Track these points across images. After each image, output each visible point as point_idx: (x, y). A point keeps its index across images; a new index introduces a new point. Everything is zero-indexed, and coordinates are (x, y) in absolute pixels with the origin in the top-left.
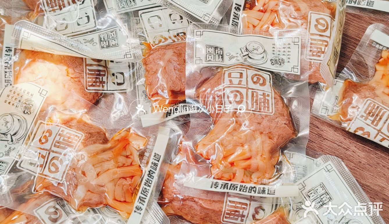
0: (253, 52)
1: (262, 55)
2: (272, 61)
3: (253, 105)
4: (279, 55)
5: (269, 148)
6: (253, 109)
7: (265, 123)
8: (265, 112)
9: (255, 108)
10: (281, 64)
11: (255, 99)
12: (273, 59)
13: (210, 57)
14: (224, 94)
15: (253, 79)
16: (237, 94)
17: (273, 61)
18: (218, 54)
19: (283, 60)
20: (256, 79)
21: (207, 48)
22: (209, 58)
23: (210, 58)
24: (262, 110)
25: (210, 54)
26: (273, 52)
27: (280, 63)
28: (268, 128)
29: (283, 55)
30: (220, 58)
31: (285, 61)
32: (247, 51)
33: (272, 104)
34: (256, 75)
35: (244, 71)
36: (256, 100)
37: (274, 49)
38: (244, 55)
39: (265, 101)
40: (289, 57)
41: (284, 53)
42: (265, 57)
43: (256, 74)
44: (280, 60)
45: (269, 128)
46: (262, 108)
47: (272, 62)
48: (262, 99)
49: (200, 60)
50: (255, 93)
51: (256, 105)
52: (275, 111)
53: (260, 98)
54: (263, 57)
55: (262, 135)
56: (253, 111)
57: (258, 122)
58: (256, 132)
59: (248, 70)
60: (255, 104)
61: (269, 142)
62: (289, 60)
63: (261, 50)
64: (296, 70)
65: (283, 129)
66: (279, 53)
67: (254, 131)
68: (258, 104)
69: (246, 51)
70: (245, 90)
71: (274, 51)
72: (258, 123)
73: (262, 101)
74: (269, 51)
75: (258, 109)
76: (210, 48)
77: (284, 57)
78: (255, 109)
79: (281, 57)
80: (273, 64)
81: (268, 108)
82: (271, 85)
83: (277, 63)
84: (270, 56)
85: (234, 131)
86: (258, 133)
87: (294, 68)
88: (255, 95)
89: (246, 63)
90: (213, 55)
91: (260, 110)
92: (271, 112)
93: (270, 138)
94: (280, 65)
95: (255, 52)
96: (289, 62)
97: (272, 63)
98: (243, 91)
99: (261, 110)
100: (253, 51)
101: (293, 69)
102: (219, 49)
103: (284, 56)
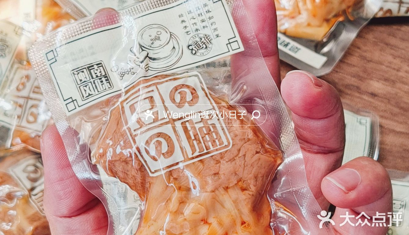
0: (152, 46)
1: (170, 46)
2: (190, 48)
3: (192, 146)
4: (197, 30)
5: (249, 206)
6: (197, 154)
7: (225, 167)
8: (217, 150)
9: (198, 150)
10: (208, 45)
11: (191, 134)
12: (190, 43)
13: (87, 89)
14: (138, 149)
15: (174, 99)
16: (160, 139)
17: (193, 47)
18: (97, 76)
19: (206, 36)
20: (179, 95)
21: (76, 76)
22: (85, 91)
23: (88, 91)
24: (212, 148)
25: (84, 83)
26: (187, 30)
27: (204, 46)
28: (234, 174)
29: (204, 27)
30: (105, 82)
31: (212, 37)
32: (143, 50)
33: (223, 129)
34: (176, 89)
35: (153, 91)
36: (195, 136)
37: (184, 24)
38: (141, 60)
39: (210, 130)
40: (214, 27)
41: (204, 24)
42: (176, 47)
43: (176, 87)
44: (203, 39)
45: (236, 174)
46: (210, 144)
47: (192, 50)
48: (204, 129)
49: (73, 101)
50: (187, 124)
51: (198, 144)
52: (233, 139)
53: (199, 129)
54: (174, 48)
55: (229, 190)
56: (197, 157)
57: (214, 172)
58: (217, 192)
59: (158, 86)
60: (195, 142)
61: (244, 197)
62: (216, 33)
63: (165, 37)
64: (235, 46)
65: (257, 164)
66: (196, 27)
67: (213, 191)
68: (200, 142)
69: (141, 50)
70: (170, 126)
71: (186, 27)
72: (215, 174)
73: (205, 132)
74: (178, 31)
75: (204, 150)
76: (81, 73)
77: (207, 31)
78: (199, 152)
79: (202, 33)
80: (194, 52)
81: (220, 139)
82: (206, 94)
83: (199, 47)
84: (184, 41)
85: (182, 204)
86: (222, 191)
87: (230, 43)
88: (189, 128)
89: (150, 73)
90: (90, 84)
91: (207, 150)
92: (227, 144)
93: (243, 190)
94: (206, 48)
95: (157, 43)
96: (217, 36)
97: (192, 53)
98: (168, 130)
99: (210, 148)
100: (153, 43)
101: (229, 45)
102: (96, 67)
103: (206, 28)
